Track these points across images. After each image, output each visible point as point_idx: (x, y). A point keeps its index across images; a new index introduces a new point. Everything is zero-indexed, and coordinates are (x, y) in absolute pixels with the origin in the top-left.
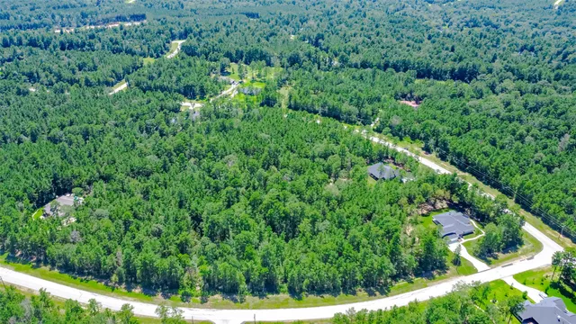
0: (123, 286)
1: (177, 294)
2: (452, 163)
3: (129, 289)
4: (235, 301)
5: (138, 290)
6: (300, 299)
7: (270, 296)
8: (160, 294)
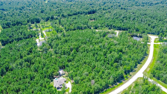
0: (114, 85)
1: (125, 78)
2: (117, 30)
3: (116, 84)
4: (135, 71)
5: (118, 84)
6: (141, 64)
7: (137, 66)
8: (122, 81)
